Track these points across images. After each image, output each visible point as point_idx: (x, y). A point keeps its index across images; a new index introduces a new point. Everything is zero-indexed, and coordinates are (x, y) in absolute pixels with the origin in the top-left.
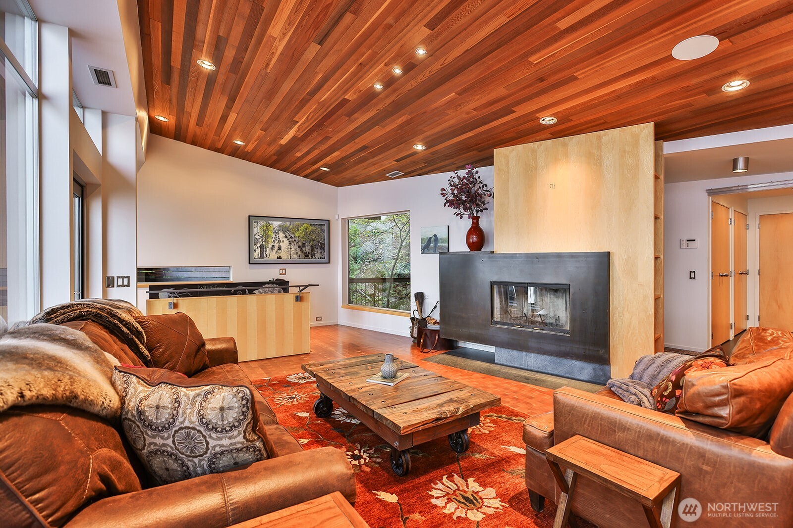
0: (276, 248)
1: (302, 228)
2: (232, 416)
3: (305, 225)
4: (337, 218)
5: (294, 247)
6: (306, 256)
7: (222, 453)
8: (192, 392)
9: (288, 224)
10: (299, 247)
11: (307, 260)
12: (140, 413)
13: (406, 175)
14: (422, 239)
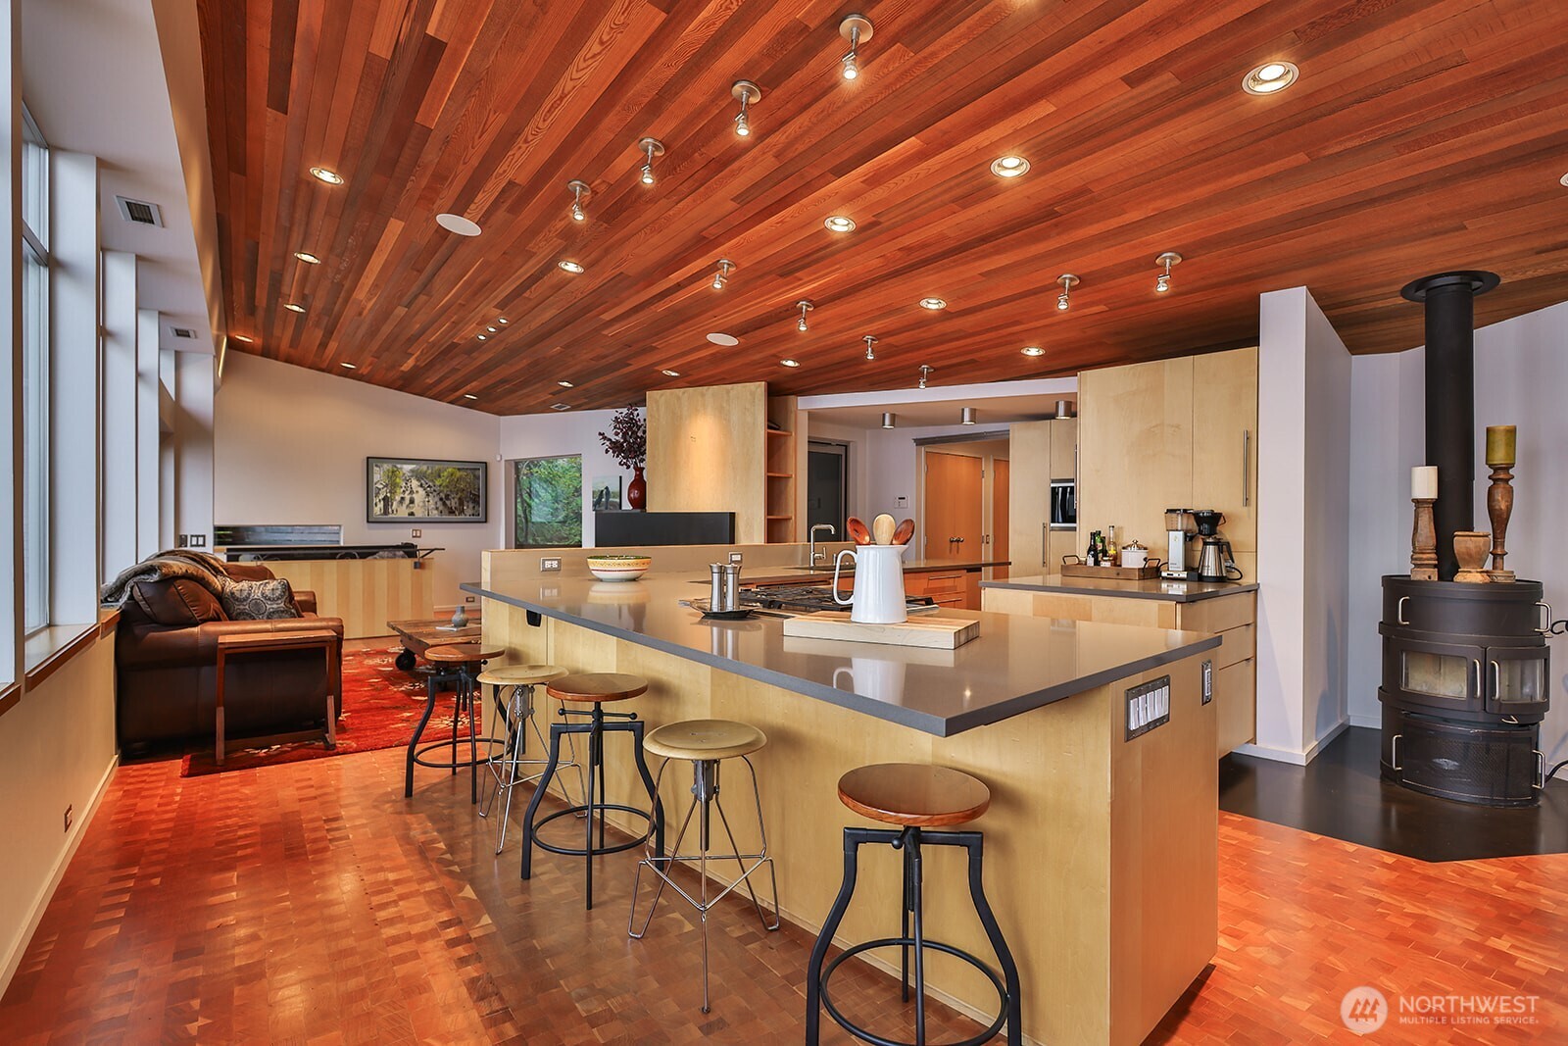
0: (407, 501)
1: (446, 474)
2: (278, 593)
3: (450, 470)
4: (499, 459)
5: (433, 501)
6: (452, 512)
7: (273, 612)
8: (258, 583)
9: (425, 468)
10: (441, 499)
11: (452, 517)
12: (233, 594)
13: (574, 408)
14: (594, 492)
